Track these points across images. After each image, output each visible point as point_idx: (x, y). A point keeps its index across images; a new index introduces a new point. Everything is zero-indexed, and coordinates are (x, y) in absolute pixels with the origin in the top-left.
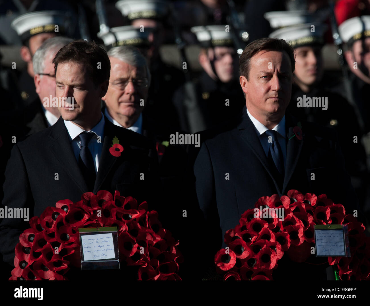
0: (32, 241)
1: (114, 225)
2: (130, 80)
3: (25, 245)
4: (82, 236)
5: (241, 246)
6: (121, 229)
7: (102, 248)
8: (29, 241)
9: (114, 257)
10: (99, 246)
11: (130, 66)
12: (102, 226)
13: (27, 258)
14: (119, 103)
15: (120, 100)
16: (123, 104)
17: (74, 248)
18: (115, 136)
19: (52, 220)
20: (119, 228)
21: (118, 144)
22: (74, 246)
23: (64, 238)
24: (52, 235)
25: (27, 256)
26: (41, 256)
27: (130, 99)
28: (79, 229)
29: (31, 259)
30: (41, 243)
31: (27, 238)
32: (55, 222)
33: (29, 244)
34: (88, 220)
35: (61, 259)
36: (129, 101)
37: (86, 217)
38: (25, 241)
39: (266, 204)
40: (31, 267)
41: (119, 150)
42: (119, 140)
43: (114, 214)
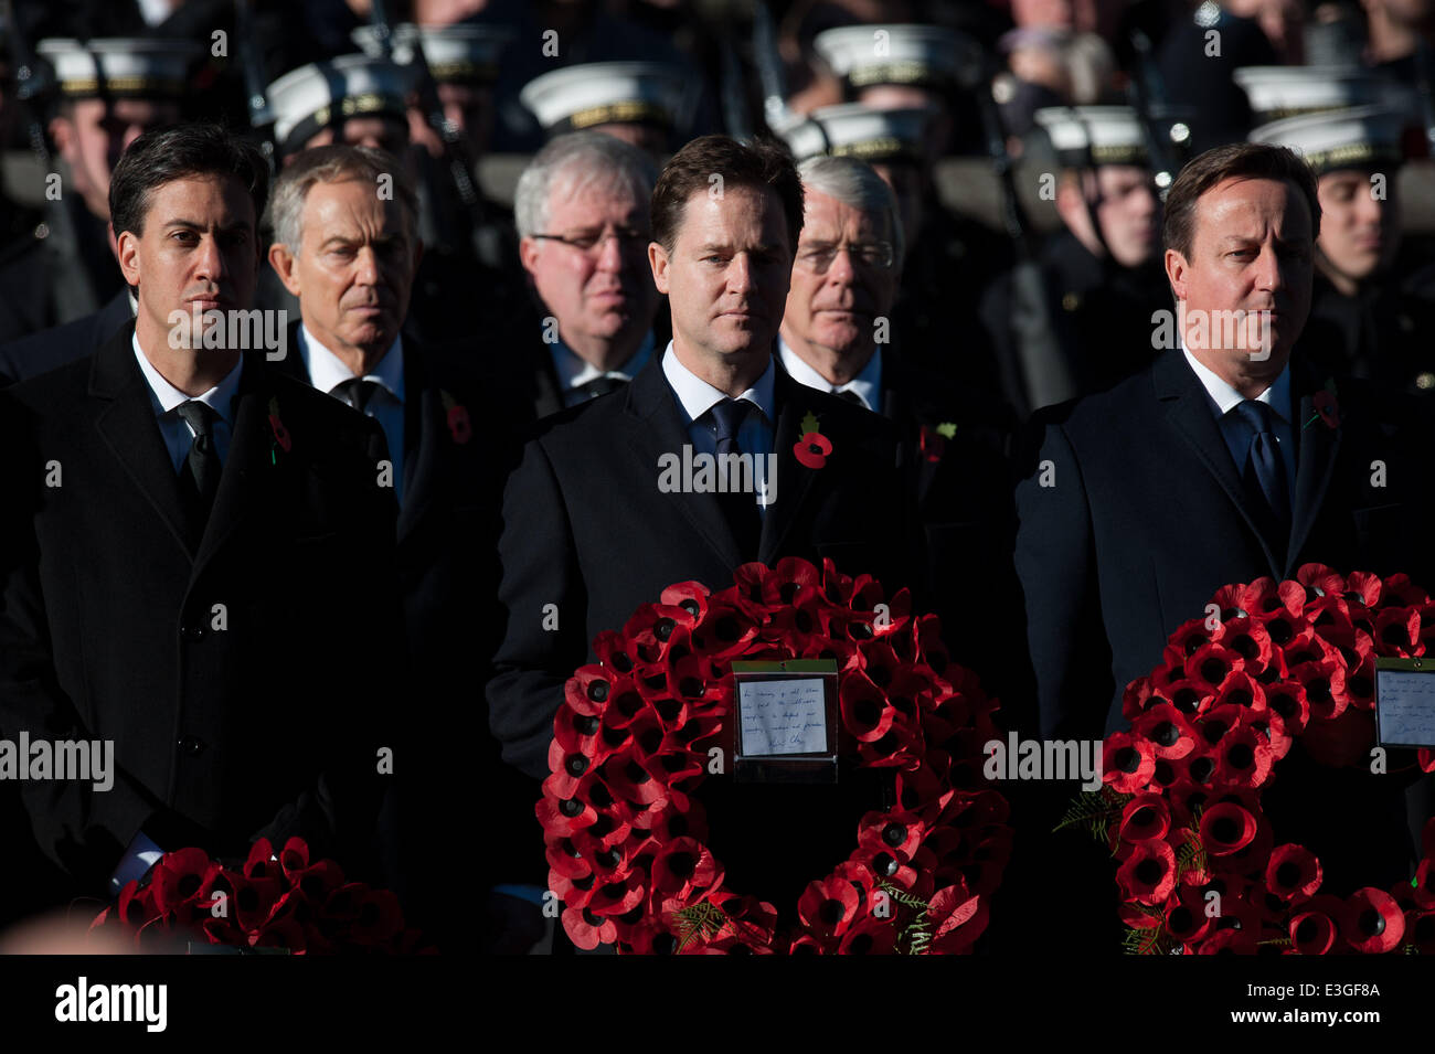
0: (600, 700)
1: (826, 654)
2: (841, 246)
3: (583, 710)
4: (741, 684)
5: (1171, 725)
6: (848, 666)
7: (795, 721)
8: (591, 698)
9: (824, 749)
10: (785, 715)
11: (842, 206)
12: (794, 655)
13: (589, 748)
14: (814, 313)
15: (816, 303)
16: (821, 316)
17: (720, 719)
19: (654, 639)
20: (843, 661)
22: (718, 712)
23: (690, 688)
24: (657, 683)
25: (588, 740)
26: (629, 741)
27: (842, 299)
28: (733, 664)
29: (599, 750)
30: (625, 704)
31: (585, 689)
32: (664, 646)
33: (593, 708)
34: (754, 641)
35: (685, 747)
36: (837, 306)
37: (750, 634)
38: (582, 699)
39: (1238, 606)
40: (600, 770)
43: (825, 622)
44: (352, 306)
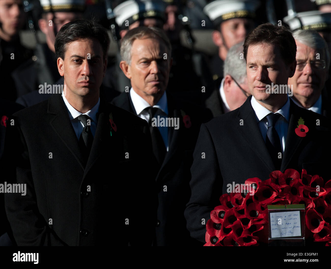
0: (222, 218)
1: (301, 202)
2: (308, 62)
3: (216, 221)
4: (271, 213)
6: (309, 207)
7: (290, 226)
8: (219, 217)
9: (300, 235)
10: (286, 224)
11: (308, 48)
12: (290, 203)
13: (218, 234)
14: (298, 84)
15: (299, 81)
16: (301, 85)
17: (263, 225)
18: (301, 118)
19: (241, 197)
20: (306, 205)
21: (303, 124)
22: (263, 222)
23: (253, 214)
24: (241, 212)
25: (218, 231)
26: (231, 232)
27: (308, 80)
28: (268, 206)
29: (221, 235)
30: (231, 219)
31: (218, 214)
32: (244, 199)
33: (219, 220)
34: (276, 198)
35: (251, 235)
36: (306, 82)
37: (275, 195)
38: (216, 217)
40: (222, 242)
41: (304, 131)
42: (304, 121)
43: (301, 192)
44: (149, 81)
